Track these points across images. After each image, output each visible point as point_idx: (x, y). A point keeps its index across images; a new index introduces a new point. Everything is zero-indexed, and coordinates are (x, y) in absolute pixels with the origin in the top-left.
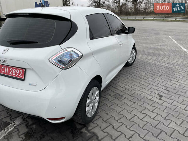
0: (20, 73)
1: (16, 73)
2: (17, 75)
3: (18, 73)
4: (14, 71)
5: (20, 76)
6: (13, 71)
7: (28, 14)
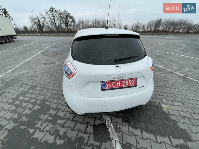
0: (132, 82)
1: (129, 83)
2: (130, 84)
3: (131, 82)
4: (127, 82)
5: (133, 84)
6: (125, 83)
7: (118, 35)
